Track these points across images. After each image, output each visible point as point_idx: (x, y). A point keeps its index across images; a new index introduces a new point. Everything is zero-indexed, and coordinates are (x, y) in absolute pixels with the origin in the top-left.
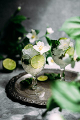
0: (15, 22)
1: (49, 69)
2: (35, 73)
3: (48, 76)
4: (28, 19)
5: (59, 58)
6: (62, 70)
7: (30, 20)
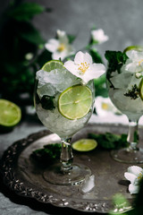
0: (19, 18)
1: (100, 125)
2: (69, 132)
3: (96, 139)
4: (49, 10)
5: (127, 95)
6: (133, 124)
7: (53, 16)
